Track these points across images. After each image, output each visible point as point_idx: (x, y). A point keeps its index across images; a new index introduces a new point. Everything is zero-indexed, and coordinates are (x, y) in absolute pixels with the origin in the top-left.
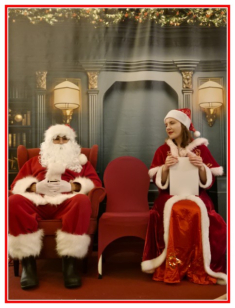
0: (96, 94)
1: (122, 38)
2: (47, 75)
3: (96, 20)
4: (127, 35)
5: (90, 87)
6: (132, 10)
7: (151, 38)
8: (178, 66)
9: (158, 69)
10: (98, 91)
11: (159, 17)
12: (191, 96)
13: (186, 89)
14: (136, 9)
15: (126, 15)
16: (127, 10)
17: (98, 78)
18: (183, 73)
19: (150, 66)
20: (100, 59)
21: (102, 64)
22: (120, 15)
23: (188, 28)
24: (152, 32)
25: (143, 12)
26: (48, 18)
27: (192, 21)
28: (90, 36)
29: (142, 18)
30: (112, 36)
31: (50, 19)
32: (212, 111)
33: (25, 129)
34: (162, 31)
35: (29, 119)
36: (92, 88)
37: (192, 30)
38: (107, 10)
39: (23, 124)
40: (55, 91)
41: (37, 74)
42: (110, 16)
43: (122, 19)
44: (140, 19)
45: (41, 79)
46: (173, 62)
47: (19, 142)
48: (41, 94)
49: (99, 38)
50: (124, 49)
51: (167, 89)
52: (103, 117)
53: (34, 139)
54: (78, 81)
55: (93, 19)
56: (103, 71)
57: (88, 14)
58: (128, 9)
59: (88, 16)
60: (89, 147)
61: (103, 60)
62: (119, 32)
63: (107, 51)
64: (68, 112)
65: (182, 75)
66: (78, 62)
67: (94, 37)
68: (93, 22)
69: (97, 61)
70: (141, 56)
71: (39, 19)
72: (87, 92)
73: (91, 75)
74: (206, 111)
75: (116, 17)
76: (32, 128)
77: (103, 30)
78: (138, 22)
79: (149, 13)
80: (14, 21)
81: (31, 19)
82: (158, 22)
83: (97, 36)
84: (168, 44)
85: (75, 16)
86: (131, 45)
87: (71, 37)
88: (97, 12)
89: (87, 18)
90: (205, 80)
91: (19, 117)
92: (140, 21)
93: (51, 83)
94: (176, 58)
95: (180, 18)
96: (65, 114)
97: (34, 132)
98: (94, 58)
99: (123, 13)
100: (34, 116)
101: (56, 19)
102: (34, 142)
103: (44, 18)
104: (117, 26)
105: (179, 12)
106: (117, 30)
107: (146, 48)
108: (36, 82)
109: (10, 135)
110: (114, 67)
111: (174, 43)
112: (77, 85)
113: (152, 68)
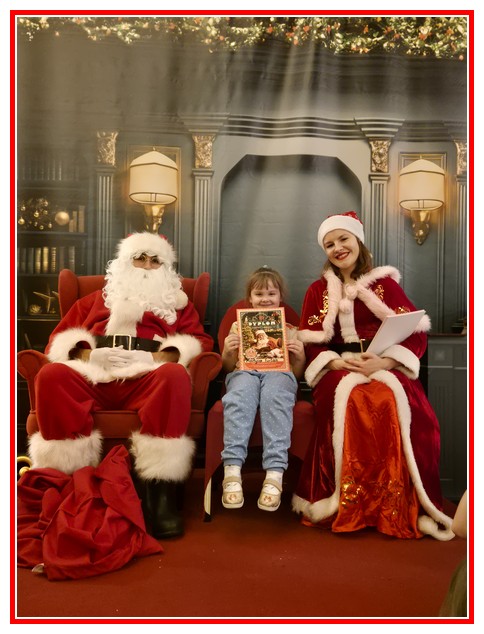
0: (209, 178)
1: (259, 73)
2: (117, 139)
3: (212, 38)
4: (270, 68)
5: (197, 164)
6: (280, 20)
7: (315, 75)
8: (363, 129)
9: (326, 135)
10: (213, 172)
11: (331, 35)
12: (385, 186)
13: (377, 174)
14: (288, 19)
15: (269, 31)
16: (272, 20)
17: (212, 147)
18: (372, 143)
19: (310, 129)
20: (217, 111)
21: (221, 121)
22: (258, 29)
23: (384, 58)
24: (316, 63)
25: (302, 26)
26: (122, 31)
27: (392, 45)
28: (201, 68)
29: (300, 37)
30: (241, 68)
31: (125, 33)
32: (423, 216)
33: (76, 240)
34: (336, 62)
35: (82, 220)
36: (200, 167)
37: (391, 62)
38: (233, 19)
39: (71, 230)
40: (133, 170)
41: (99, 136)
42: (239, 30)
43: (261, 37)
44: (296, 38)
45: (106, 147)
46: (355, 121)
47: (62, 262)
48: (105, 174)
49: (218, 71)
50: (263, 95)
51: (342, 172)
52: (221, 221)
53: (90, 258)
54: (176, 151)
55: (206, 35)
56: (222, 134)
57: (197, 25)
58: (272, 18)
59: (197, 29)
60: (192, 276)
61: (224, 114)
62: (255, 61)
63: (231, 95)
64: (156, 211)
66: (176, 115)
67: (207, 70)
68: (207, 41)
69: (212, 116)
70: (294, 109)
71: (105, 31)
72: (191, 174)
73: (200, 140)
74: (413, 215)
75: (250, 32)
76: (87, 237)
77: (224, 56)
78: (291, 44)
79: (313, 28)
80: (57, 34)
81: (89, 31)
82: (328, 45)
83: (213, 69)
84: (345, 87)
85: (172, 27)
86: (278, 87)
87: (164, 69)
88: (214, 22)
89: (197, 32)
90: (413, 157)
91: (64, 216)
92: (295, 43)
93: (125, 153)
94: (361, 114)
95: (369, 39)
96: (149, 214)
97: (90, 244)
98: (207, 109)
99: (263, 25)
100: (92, 215)
101: (136, 32)
102: (90, 264)
103: (115, 29)
104: (252, 51)
105: (369, 27)
106: (250, 57)
107: (304, 93)
108: (96, 152)
109: (46, 250)
110: (244, 128)
111: (357, 85)
112: (174, 160)
113: (315, 131)
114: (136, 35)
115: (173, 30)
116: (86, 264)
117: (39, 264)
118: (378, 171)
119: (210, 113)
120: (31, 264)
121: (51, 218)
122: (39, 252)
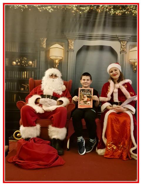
0: (72, 52)
1: (88, 21)
2: (46, 40)
3: (75, 10)
4: (91, 19)
5: (69, 48)
7: (105, 22)
8: (119, 38)
9: (107, 39)
10: (74, 50)
11: (110, 10)
12: (125, 55)
13: (123, 51)
14: (97, 5)
15: (91, 8)
17: (74, 43)
18: (121, 42)
19: (103, 38)
20: (75, 32)
21: (77, 35)
22: (88, 8)
23: (126, 17)
24: (105, 18)
25: (101, 7)
26: (48, 9)
27: (128, 13)
28: (71, 20)
29: (101, 10)
30: (83, 19)
31: (49, 9)
32: (136, 64)
33: (34, 69)
34: (111, 18)
35: (36, 64)
36: (70, 49)
37: (128, 18)
39: (33, 67)
40: (51, 49)
41: (41, 39)
42: (83, 8)
43: (89, 10)
44: (99, 10)
45: (43, 42)
46: (116, 35)
47: (30, 76)
48: (43, 50)
49: (76, 20)
50: (89, 28)
51: (112, 51)
52: (76, 65)
53: (38, 75)
54: (63, 44)
56: (77, 39)
58: (93, 5)
59: (70, 8)
60: (67, 81)
61: (78, 33)
62: (87, 17)
63: (80, 28)
64: (57, 61)
65: (121, 43)
66: (64, 34)
67: (73, 20)
68: (73, 11)
69: (74, 34)
70: (98, 32)
71: (44, 9)
72: (67, 51)
73: (70, 41)
74: (133, 64)
75: (86, 9)
76: (37, 69)
77: (78, 16)
78: (98, 12)
79: (104, 8)
80: (30, 9)
81: (39, 9)
82: (109, 12)
84: (114, 25)
85: (63, 7)
86: (94, 25)
87: (60, 20)
88: (75, 5)
89: (70, 9)
91: (31, 62)
92: (99, 12)
93: (49, 44)
94: (118, 33)
95: (121, 11)
96: (55, 62)
97: (38, 71)
98: (73, 32)
99: (90, 7)
100: (39, 62)
101: (52, 9)
102: (38, 76)
103: (46, 8)
104: (86, 14)
105: (122, 7)
106: (86, 16)
107: (102, 27)
108: (40, 44)
109: (25, 72)
110: (83, 37)
111: (117, 25)
112: (63, 46)
113: (104, 38)
114: (52, 10)
115: (63, 8)
116: (37, 76)
117: (23, 76)
118: (123, 50)
119: (73, 33)
120: (21, 76)
121: (27, 63)
122: (24, 73)
